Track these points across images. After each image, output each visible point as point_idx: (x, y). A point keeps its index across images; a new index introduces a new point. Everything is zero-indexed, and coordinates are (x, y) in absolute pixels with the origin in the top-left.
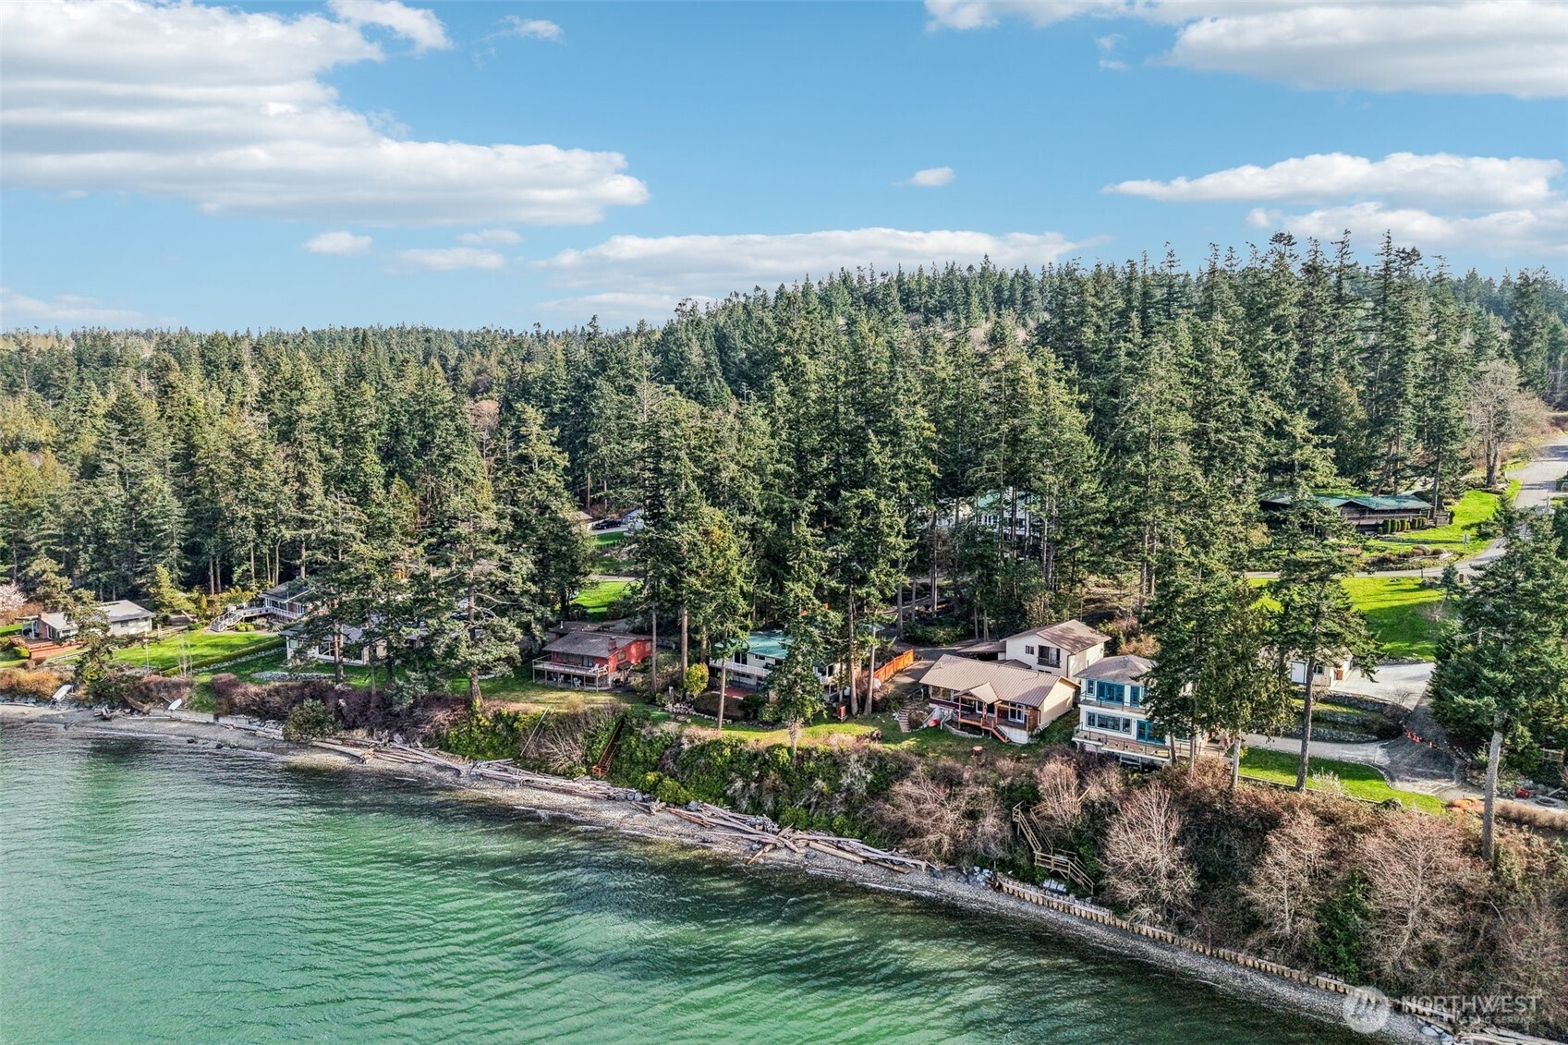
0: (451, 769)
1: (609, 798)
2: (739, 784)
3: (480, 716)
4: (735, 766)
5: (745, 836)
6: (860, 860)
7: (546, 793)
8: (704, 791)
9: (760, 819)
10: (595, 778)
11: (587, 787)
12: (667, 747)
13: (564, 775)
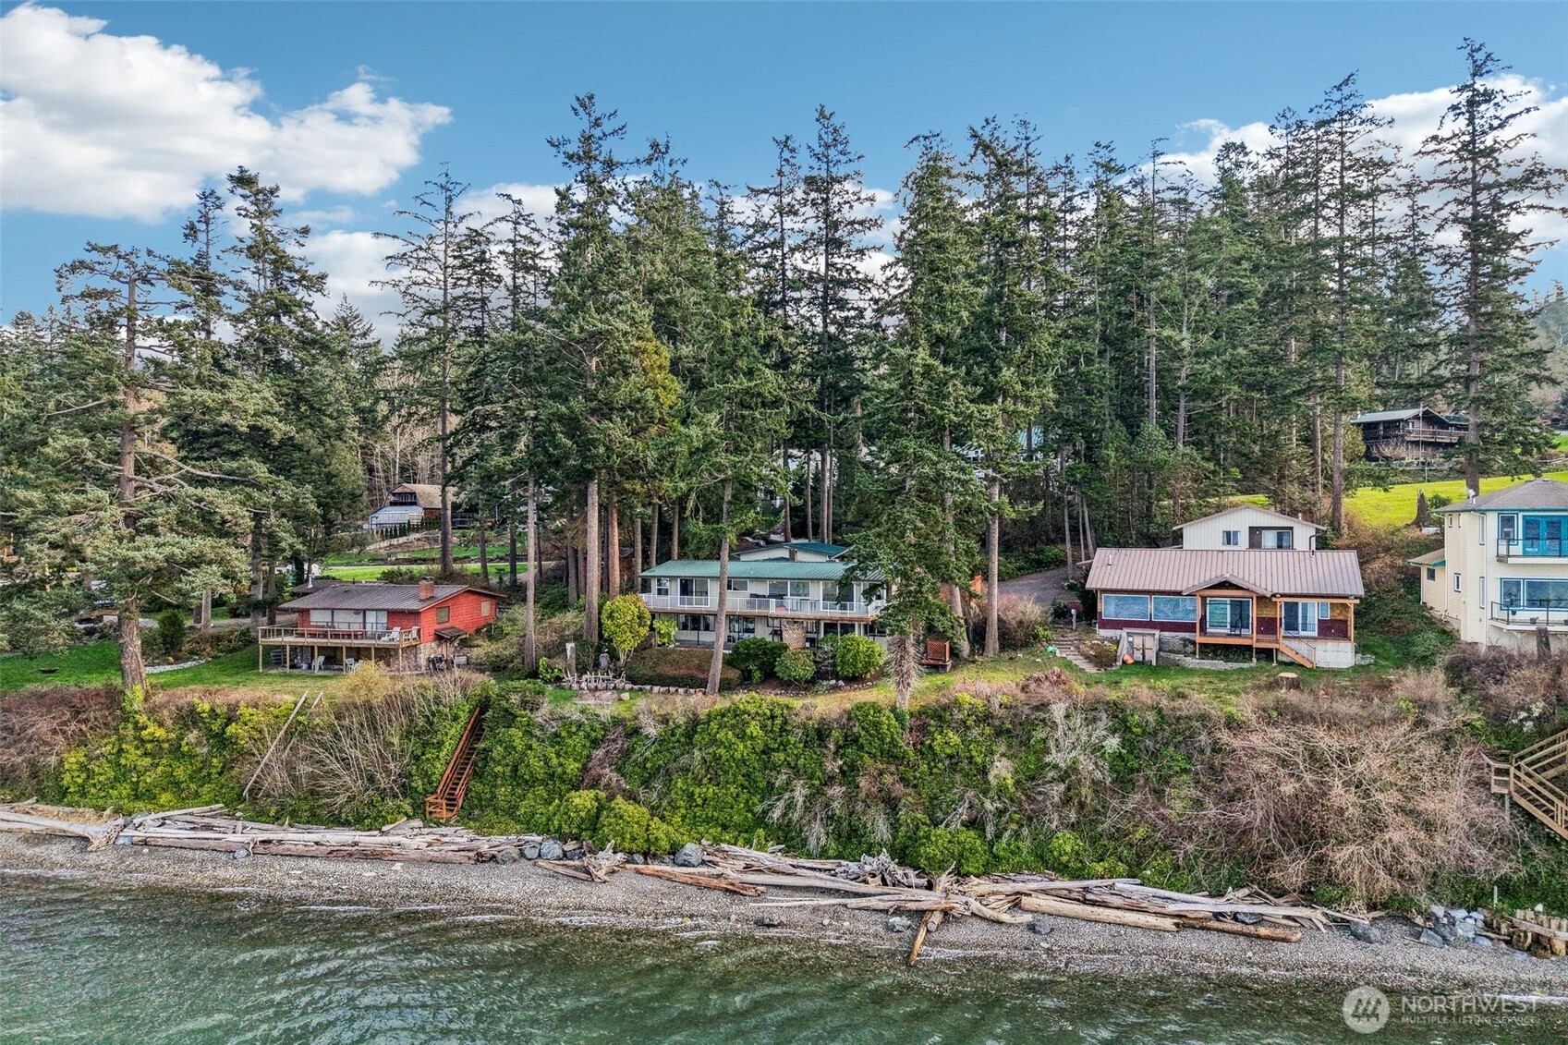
0: (64, 837)
1: (480, 858)
2: (800, 792)
3: (143, 719)
4: (779, 757)
5: (853, 902)
6: (1168, 923)
7: (317, 865)
8: (708, 821)
9: (870, 864)
10: (430, 821)
11: (420, 841)
12: (596, 743)
13: (357, 822)
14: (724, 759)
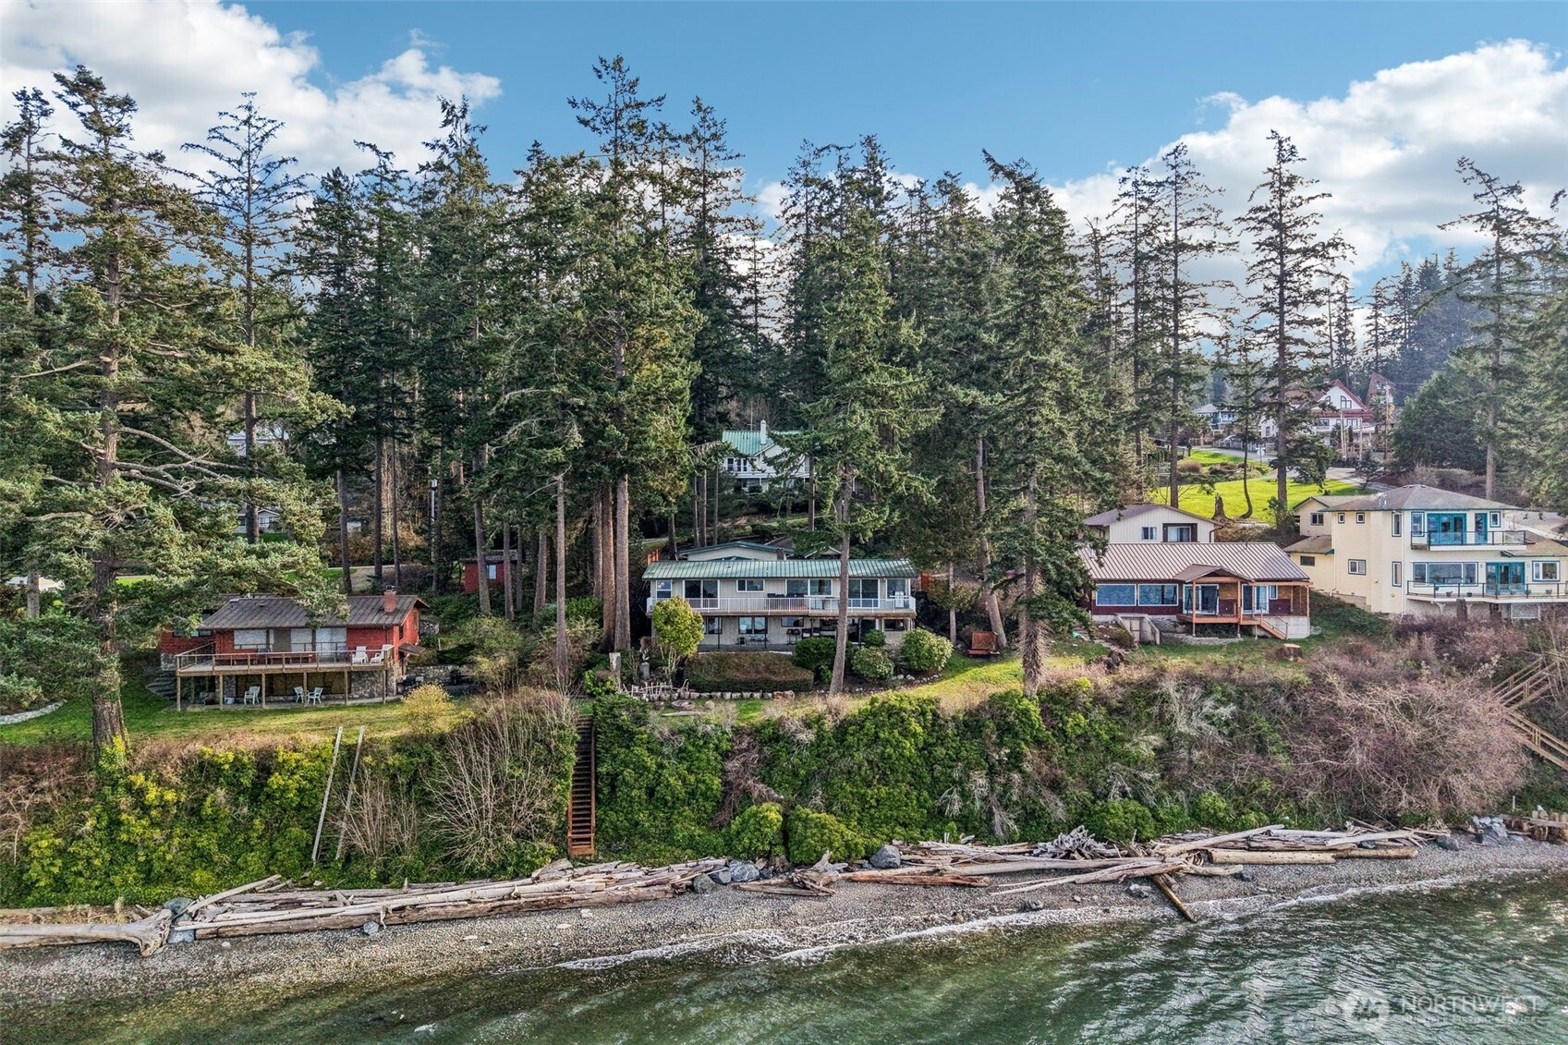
3: (137, 782)
9: (1067, 841)
10: (576, 859)
13: (494, 872)
14: (894, 757)
